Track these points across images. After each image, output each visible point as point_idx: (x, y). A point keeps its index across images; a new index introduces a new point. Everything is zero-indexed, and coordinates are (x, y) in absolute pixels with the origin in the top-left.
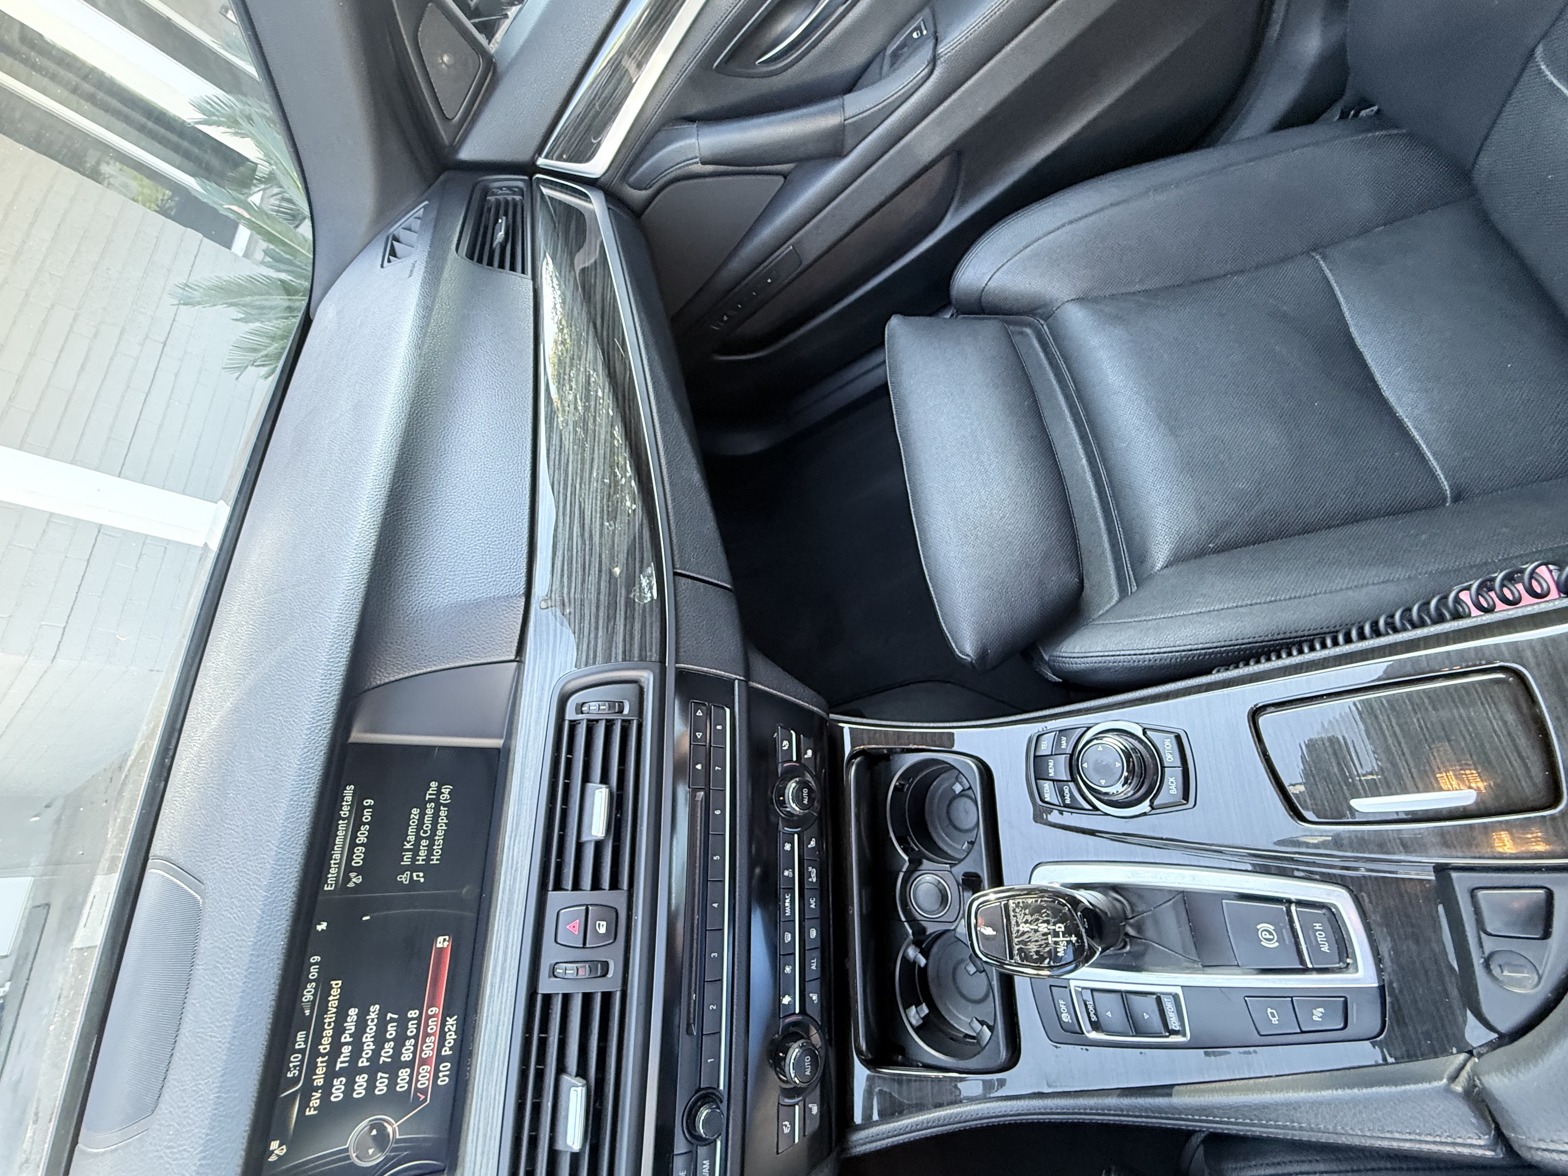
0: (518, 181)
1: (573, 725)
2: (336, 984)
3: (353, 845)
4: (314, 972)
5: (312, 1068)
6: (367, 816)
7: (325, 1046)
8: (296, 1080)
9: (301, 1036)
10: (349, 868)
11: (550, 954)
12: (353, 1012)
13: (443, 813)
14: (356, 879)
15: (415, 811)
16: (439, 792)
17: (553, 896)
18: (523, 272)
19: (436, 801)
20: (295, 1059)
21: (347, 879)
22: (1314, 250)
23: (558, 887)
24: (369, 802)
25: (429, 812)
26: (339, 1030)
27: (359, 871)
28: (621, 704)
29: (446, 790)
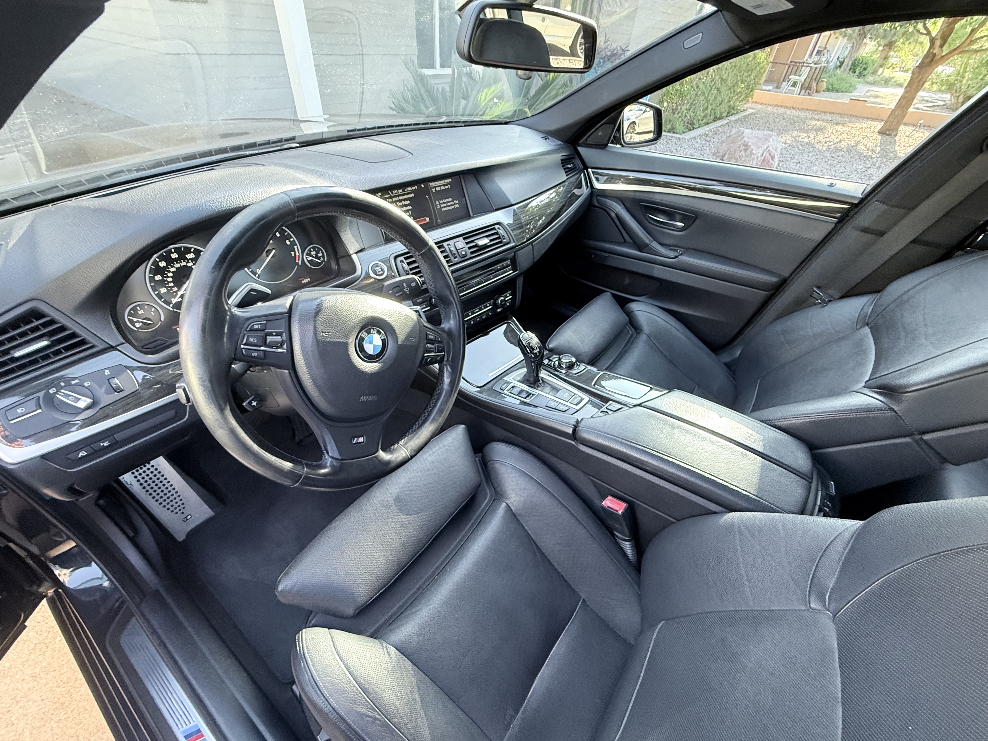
0: (581, 166)
1: (494, 229)
2: (413, 195)
3: (440, 186)
4: (414, 188)
5: (395, 197)
6: (447, 187)
7: (401, 198)
8: (392, 193)
9: (401, 191)
10: (435, 187)
11: (451, 242)
12: (408, 202)
14: (434, 190)
15: (451, 199)
17: (461, 239)
18: (567, 175)
19: (455, 204)
20: (396, 191)
21: (433, 188)
23: (464, 239)
24: (449, 186)
25: (452, 203)
27: (436, 190)
28: (504, 239)
29: (457, 206)
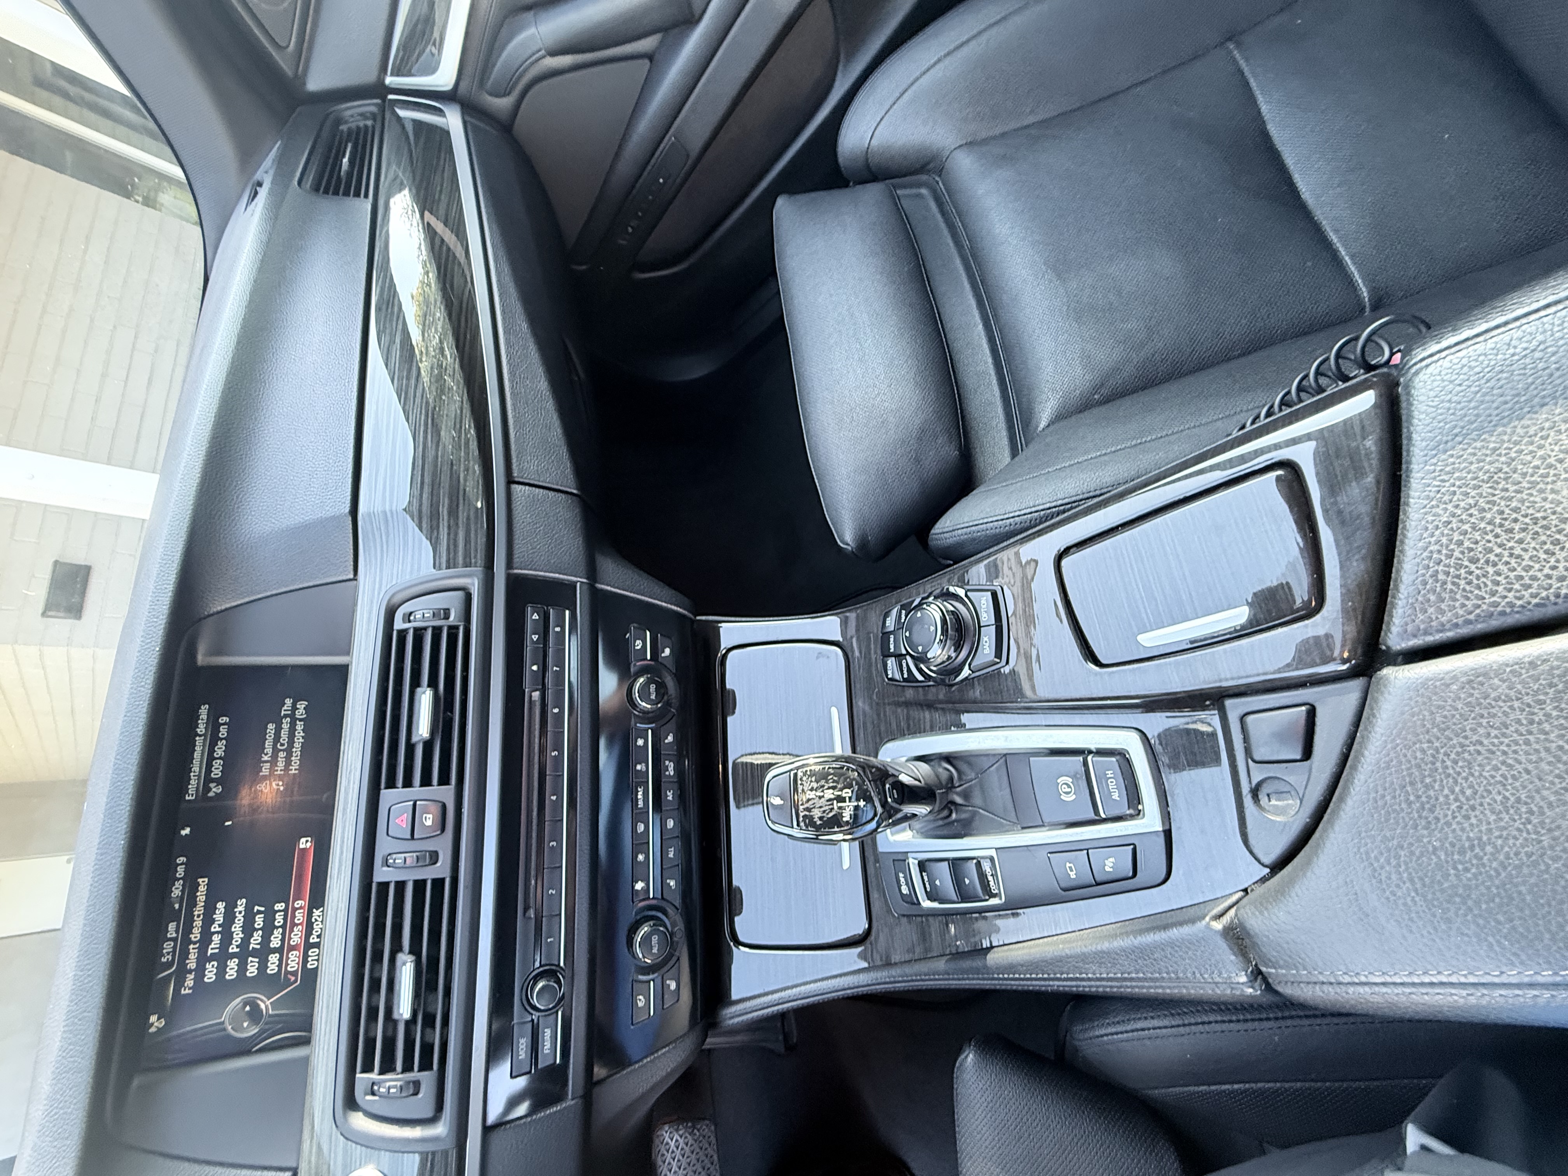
0: (370, 106)
1: (402, 634)
2: (203, 882)
3: (211, 758)
4: (181, 871)
5: (185, 954)
6: (223, 731)
7: (196, 935)
8: (169, 965)
9: (172, 926)
10: (208, 780)
11: (383, 846)
12: (221, 906)
13: (300, 726)
14: (215, 789)
15: (271, 727)
16: (294, 708)
18: (366, 196)
19: (292, 716)
20: (168, 947)
21: (207, 789)
22: (1230, 39)
23: (391, 784)
24: (224, 719)
25: (286, 726)
26: (208, 920)
27: (218, 781)
28: (447, 612)
29: (302, 706)
